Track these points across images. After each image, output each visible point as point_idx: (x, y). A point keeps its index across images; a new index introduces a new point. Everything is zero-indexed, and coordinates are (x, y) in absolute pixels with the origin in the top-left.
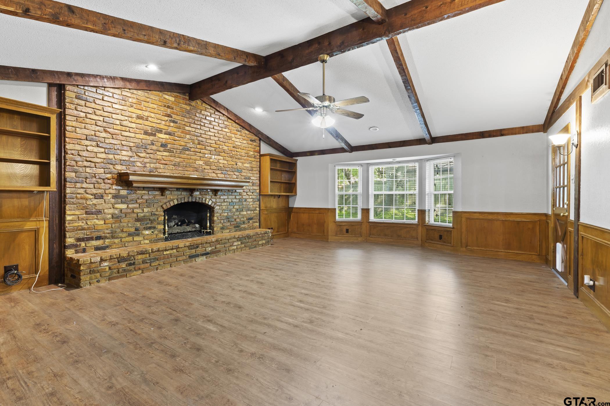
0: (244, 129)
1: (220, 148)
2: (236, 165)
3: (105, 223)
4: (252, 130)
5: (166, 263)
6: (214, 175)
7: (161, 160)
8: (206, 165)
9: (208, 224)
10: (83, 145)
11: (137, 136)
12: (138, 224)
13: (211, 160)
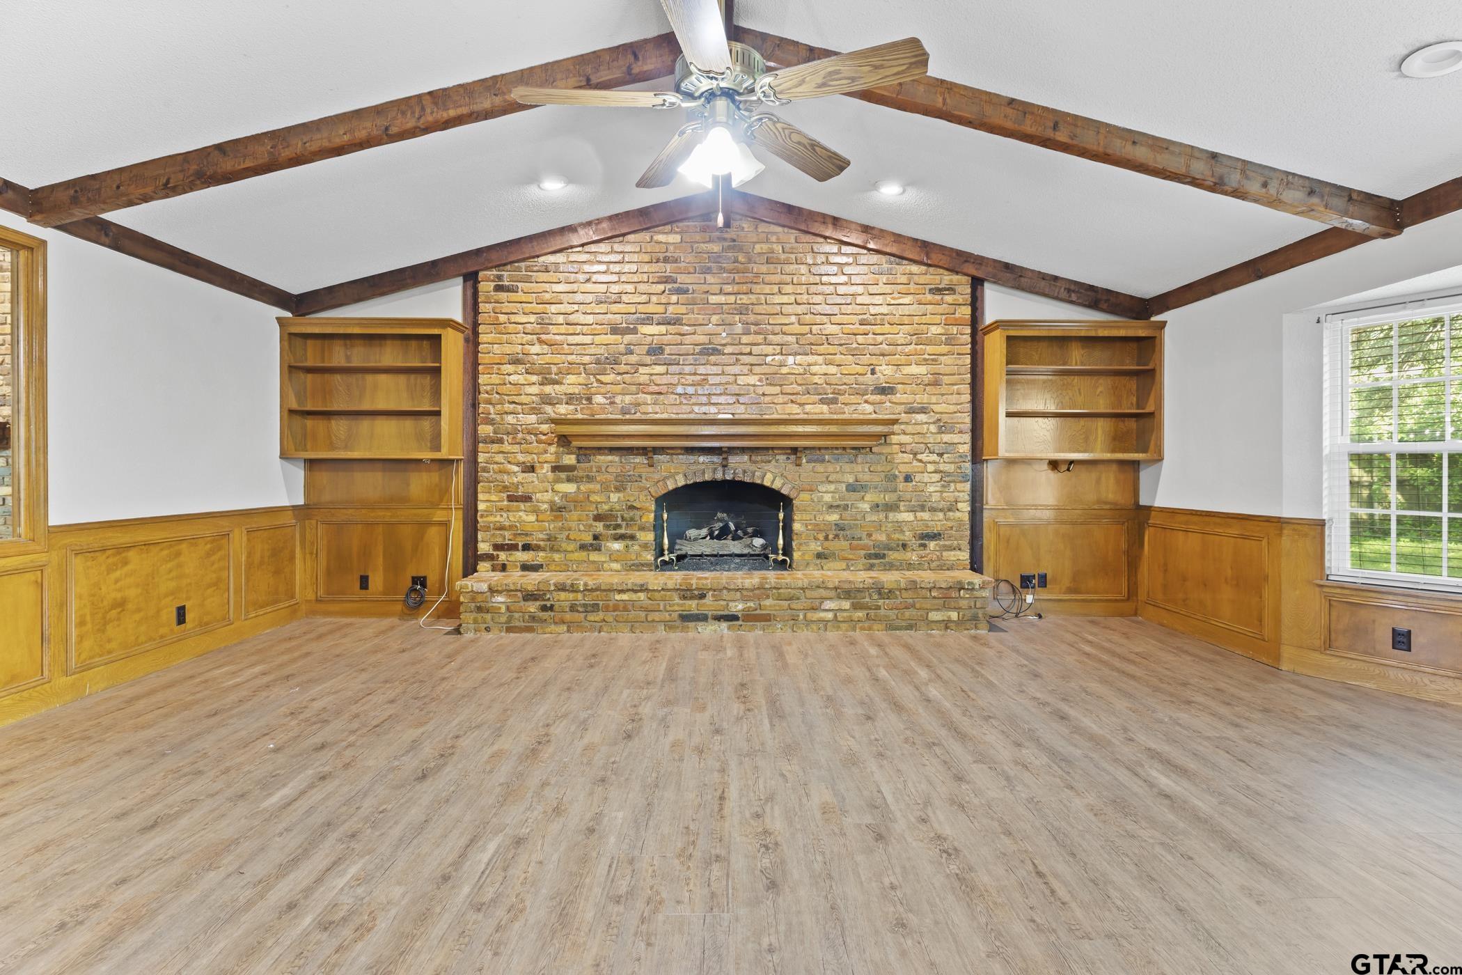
0: (905, 262)
1: (814, 332)
2: (873, 372)
3: (537, 521)
4: (935, 257)
5: (621, 620)
6: (795, 409)
7: (647, 385)
8: (767, 384)
9: (781, 541)
10: (504, 375)
11: (598, 339)
12: (599, 527)
13: (784, 370)
